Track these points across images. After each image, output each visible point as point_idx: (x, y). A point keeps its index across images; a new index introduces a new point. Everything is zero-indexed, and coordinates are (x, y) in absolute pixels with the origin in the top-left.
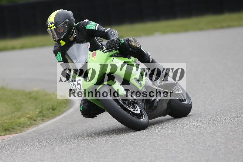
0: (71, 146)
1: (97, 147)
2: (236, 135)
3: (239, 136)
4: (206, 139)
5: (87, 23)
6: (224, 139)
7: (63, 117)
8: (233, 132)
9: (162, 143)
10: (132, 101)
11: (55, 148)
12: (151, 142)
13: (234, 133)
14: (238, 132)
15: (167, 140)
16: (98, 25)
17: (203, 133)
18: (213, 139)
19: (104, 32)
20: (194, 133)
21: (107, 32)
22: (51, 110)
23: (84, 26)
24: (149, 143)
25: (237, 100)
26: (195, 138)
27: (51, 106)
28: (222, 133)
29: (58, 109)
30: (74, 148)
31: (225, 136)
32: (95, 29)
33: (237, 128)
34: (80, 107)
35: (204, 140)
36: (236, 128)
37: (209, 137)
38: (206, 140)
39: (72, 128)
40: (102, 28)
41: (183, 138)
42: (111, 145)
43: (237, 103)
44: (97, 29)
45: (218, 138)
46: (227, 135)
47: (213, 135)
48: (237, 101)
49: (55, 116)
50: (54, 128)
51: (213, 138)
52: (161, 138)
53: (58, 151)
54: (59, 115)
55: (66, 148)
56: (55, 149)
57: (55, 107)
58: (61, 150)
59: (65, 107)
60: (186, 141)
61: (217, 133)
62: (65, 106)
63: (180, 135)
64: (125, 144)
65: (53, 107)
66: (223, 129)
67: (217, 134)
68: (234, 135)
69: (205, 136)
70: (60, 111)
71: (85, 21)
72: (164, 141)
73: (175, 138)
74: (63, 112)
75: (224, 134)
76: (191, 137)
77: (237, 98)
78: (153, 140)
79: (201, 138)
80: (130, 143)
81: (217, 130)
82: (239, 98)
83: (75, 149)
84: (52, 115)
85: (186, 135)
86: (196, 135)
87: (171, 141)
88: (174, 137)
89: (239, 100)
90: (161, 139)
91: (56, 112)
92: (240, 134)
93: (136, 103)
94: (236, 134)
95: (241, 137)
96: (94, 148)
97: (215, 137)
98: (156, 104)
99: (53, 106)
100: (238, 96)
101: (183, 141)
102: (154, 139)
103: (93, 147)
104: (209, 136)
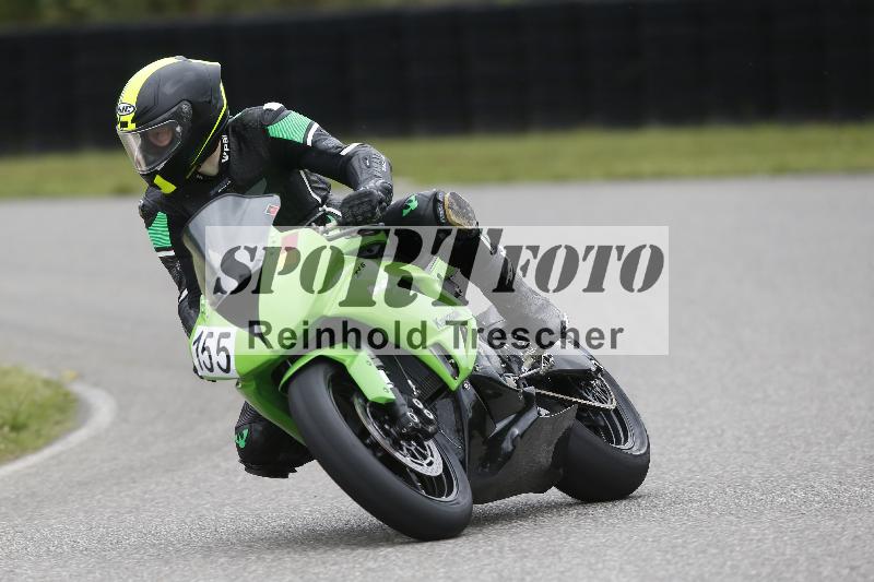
0: (78, 565)
1: (173, 572)
2: (676, 563)
3: (687, 568)
4: (570, 570)
5: (276, 117)
6: (634, 574)
7: (53, 458)
8: (667, 552)
9: (410, 574)
10: (413, 428)
11: (19, 567)
12: (369, 569)
13: (669, 556)
14: (683, 553)
15: (426, 565)
16: (316, 126)
17: (557, 548)
18: (591, 573)
19: (338, 155)
20: (524, 547)
21: (349, 157)
22: (6, 429)
23: (262, 125)
24: (362, 572)
25: (682, 440)
26: (529, 565)
27: (8, 416)
28: (625, 554)
29: (34, 426)
30: (89, 572)
31: (637, 566)
32: (305, 142)
33: (680, 541)
34: (238, 430)
35: (562, 572)
36: (677, 538)
37: (578, 564)
38: (567, 574)
39: (82, 499)
40: (332, 142)
41: (486, 562)
42: (224, 570)
43: (682, 450)
44: (309, 143)
45: (609, 569)
46: (644, 560)
47: (593, 560)
48: (684, 445)
49: (20, 451)
50: (18, 496)
51: (591, 569)
52: (407, 558)
53: (30, 577)
54: (36, 449)
55: (58, 569)
56: (17, 571)
57: (22, 419)
58: (41, 574)
59: (57, 423)
60: (495, 575)
61: (609, 552)
62: (58, 417)
63: (476, 552)
64: (274, 570)
65: (15, 418)
66: (630, 538)
67: (607, 558)
68: (669, 562)
69: (565, 559)
70: (38, 434)
71: (268, 106)
72: (417, 568)
73: (456, 558)
74: (49, 441)
75: (632, 558)
76: (515, 562)
77: (683, 431)
78: (376, 561)
79: (548, 567)
80: (294, 567)
81: (607, 543)
82: (689, 433)
83: (91, 575)
84: (11, 446)
85: (496, 554)
86: (531, 553)
87: (442, 570)
88: (453, 555)
89: (689, 439)
90: (405, 561)
91: (24, 435)
92: (691, 561)
93: (429, 436)
94: (677, 559)
95: (693, 573)
96: (162, 575)
97: (600, 566)
98: (511, 448)
99: (16, 414)
100: (687, 425)
101: (485, 571)
102: (380, 559)
103: (159, 573)
104: (578, 560)
